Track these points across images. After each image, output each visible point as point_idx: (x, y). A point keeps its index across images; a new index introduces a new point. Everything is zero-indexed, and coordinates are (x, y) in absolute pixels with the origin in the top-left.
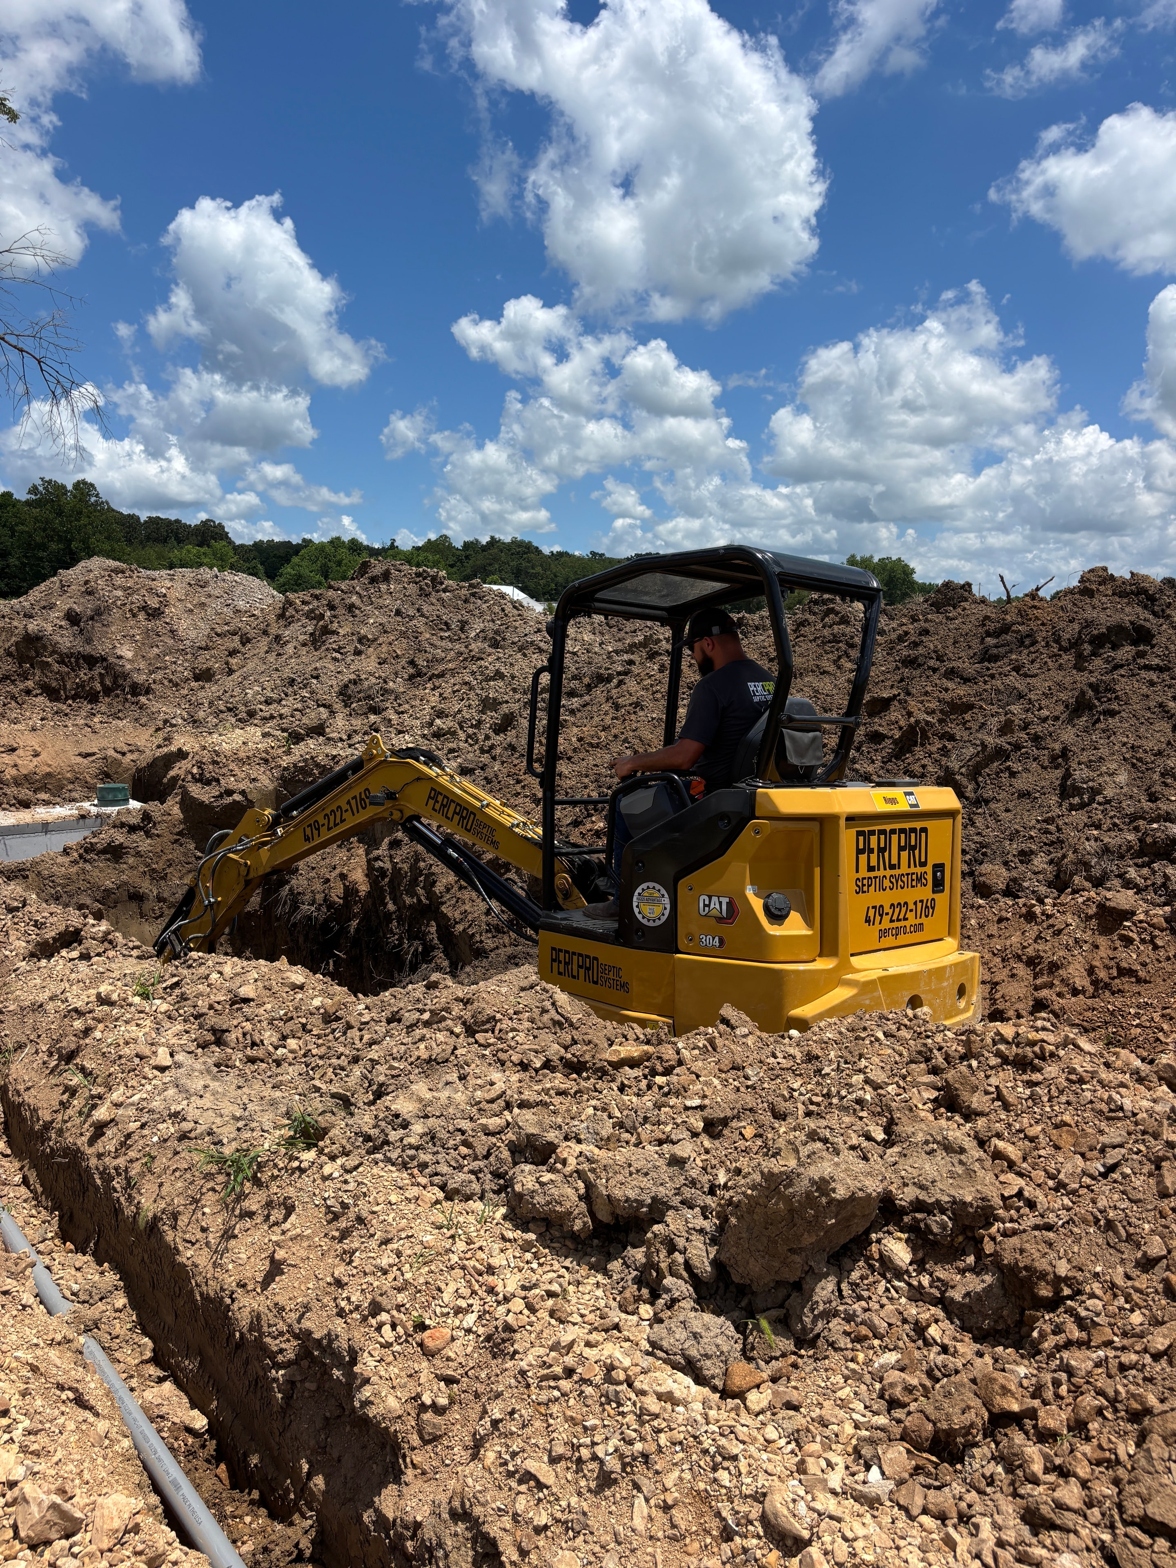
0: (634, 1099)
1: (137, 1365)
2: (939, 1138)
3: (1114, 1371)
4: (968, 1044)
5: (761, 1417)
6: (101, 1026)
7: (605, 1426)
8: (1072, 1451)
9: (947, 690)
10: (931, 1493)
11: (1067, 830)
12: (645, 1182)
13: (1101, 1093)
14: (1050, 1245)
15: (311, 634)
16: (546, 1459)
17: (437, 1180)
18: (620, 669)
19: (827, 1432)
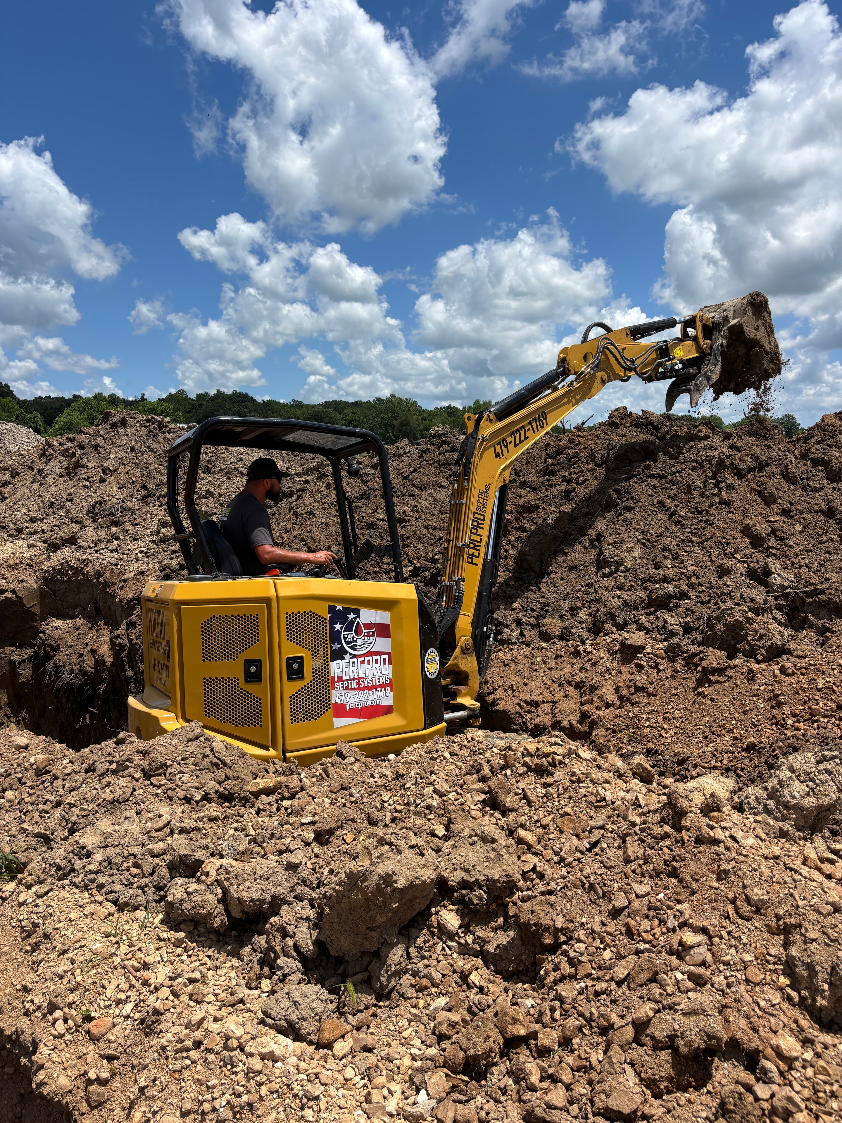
0: (267, 820)
2: (479, 832)
3: (591, 997)
4: (505, 757)
5: (344, 1061)
7: (222, 1084)
8: (561, 1062)
9: (520, 496)
10: (460, 1106)
11: (601, 591)
12: (266, 885)
13: (593, 789)
14: (551, 905)
15: (66, 468)
16: (178, 1114)
17: (111, 897)
18: (298, 487)
19: (392, 1066)
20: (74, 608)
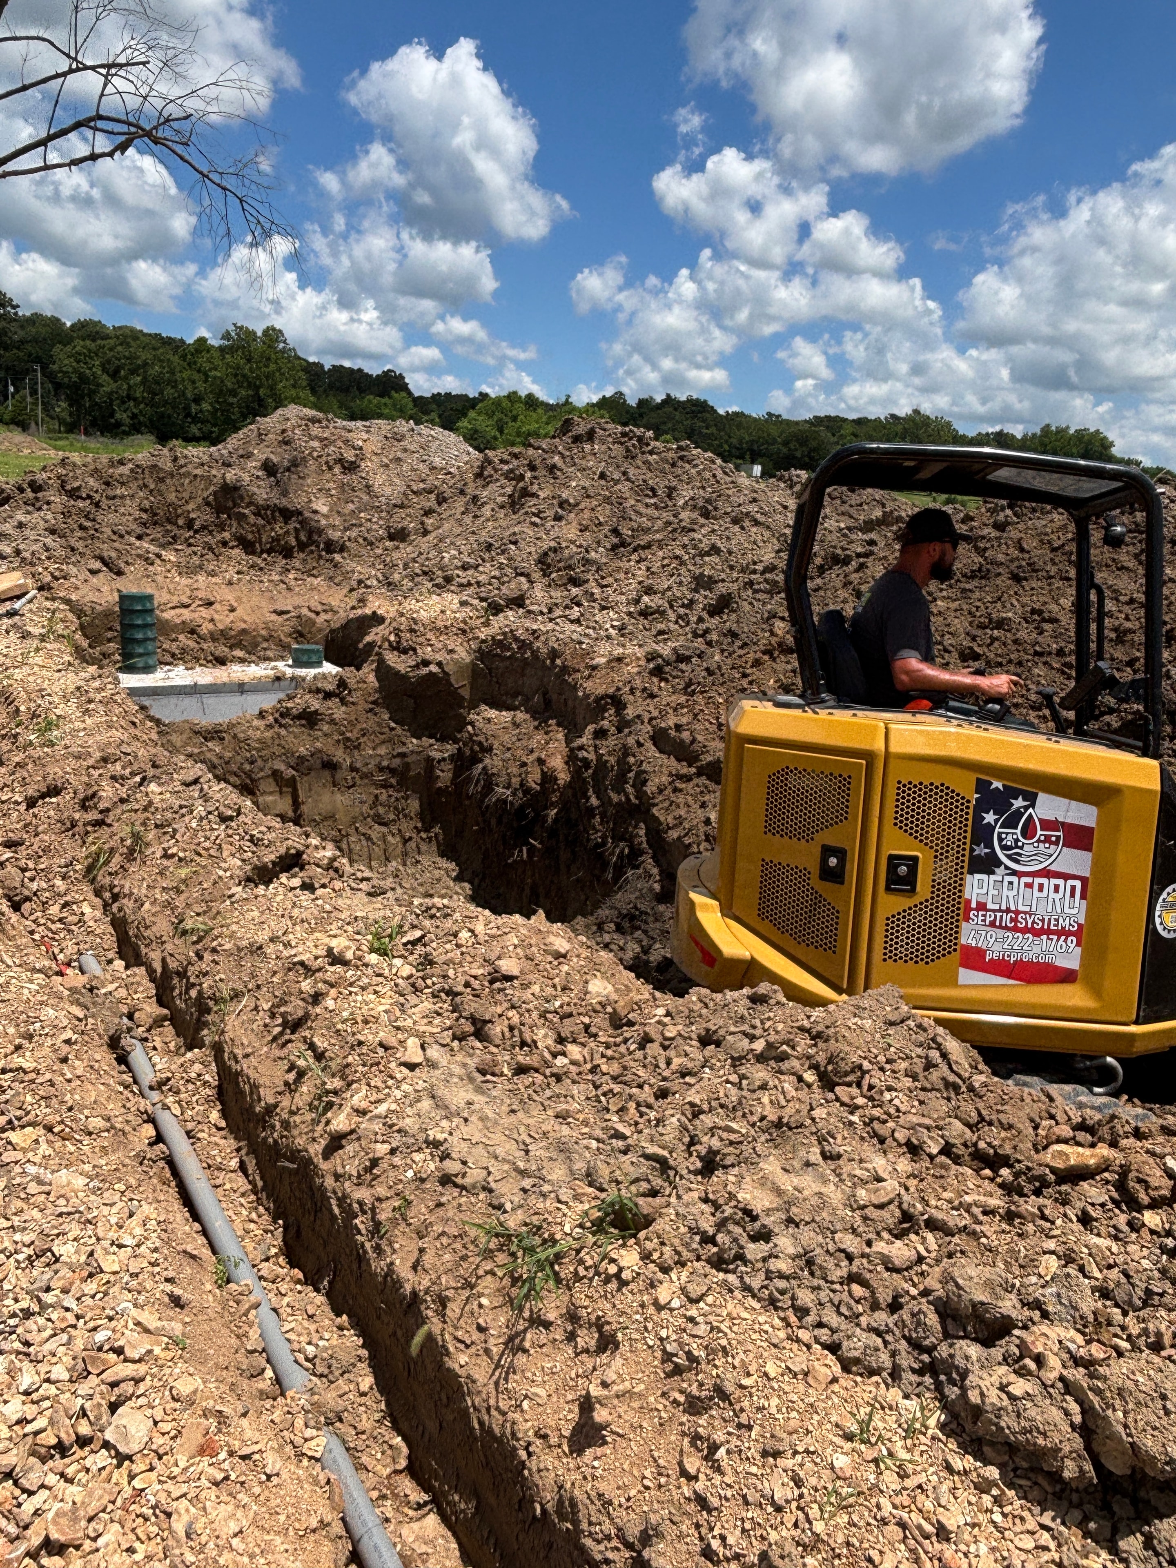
0: (1114, 1247)
1: (389, 1477)
6: (333, 992)
15: (510, 496)
17: (824, 1336)
20: (515, 695)
